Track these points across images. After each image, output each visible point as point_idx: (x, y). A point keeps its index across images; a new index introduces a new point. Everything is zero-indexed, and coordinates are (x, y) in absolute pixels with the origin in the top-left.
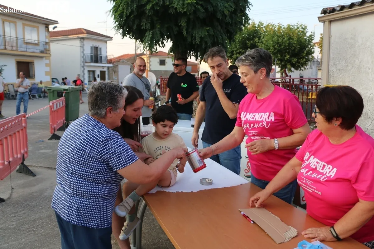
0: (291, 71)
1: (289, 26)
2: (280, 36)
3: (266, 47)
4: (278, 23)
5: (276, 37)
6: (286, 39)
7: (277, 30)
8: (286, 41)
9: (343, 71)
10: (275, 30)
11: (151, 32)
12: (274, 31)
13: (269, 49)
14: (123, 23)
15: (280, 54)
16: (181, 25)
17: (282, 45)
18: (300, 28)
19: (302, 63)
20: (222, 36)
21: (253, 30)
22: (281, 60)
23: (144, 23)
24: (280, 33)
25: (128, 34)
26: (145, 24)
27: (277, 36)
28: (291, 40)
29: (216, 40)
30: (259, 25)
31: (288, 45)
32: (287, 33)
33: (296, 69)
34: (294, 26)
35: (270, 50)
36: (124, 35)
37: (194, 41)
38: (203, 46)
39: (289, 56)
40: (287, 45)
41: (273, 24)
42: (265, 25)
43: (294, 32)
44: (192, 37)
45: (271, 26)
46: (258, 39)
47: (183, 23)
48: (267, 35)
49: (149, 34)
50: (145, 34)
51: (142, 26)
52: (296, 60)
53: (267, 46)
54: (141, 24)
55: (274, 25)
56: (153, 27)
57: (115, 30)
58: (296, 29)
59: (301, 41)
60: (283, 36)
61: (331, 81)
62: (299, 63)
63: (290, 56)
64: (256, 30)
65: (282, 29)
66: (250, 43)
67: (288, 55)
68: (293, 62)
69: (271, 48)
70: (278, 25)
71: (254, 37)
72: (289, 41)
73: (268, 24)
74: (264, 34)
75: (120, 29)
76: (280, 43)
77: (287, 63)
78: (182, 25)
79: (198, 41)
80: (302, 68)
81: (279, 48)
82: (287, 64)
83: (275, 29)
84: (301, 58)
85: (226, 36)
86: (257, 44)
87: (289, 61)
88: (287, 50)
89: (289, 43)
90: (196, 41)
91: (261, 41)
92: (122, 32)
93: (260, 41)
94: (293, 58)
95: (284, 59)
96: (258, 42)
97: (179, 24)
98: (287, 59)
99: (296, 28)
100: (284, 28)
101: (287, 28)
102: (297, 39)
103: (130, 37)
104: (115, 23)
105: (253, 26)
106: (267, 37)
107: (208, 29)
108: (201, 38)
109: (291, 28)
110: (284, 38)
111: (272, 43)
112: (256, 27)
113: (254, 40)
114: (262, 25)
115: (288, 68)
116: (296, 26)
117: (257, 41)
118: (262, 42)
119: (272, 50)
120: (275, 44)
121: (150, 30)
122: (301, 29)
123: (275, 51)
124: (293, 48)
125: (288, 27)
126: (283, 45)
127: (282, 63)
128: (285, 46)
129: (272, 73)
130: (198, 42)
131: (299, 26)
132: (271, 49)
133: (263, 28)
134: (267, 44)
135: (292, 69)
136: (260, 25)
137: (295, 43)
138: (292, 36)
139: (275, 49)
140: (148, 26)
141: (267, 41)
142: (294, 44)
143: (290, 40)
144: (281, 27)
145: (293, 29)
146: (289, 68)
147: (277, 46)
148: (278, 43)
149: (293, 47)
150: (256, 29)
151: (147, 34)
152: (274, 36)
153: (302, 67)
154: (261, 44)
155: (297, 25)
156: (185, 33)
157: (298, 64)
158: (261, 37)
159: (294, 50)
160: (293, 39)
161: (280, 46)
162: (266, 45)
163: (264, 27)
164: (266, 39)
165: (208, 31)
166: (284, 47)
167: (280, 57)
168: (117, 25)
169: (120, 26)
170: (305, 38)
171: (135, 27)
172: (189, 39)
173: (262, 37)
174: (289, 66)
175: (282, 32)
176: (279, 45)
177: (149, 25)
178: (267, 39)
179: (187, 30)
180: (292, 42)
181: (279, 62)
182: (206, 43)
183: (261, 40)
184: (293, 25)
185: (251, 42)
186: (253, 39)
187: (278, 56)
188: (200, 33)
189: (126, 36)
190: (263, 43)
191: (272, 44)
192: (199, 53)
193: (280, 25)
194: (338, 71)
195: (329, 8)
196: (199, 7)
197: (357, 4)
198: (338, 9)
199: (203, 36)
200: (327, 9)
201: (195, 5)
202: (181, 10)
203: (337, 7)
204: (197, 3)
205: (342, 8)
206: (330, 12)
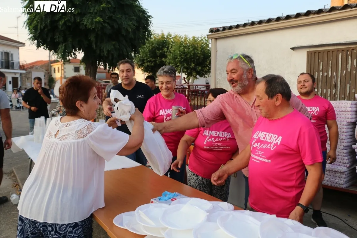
0: (197, 78)
1: (194, 37)
2: (186, 47)
3: (173, 56)
4: (185, 35)
5: (183, 47)
6: (191, 49)
7: (183, 41)
8: (191, 51)
10: (182, 41)
11: (64, 44)
12: (180, 42)
13: (177, 58)
14: (37, 35)
15: (186, 63)
16: (90, 39)
17: (188, 55)
18: (204, 40)
19: (206, 71)
20: (127, 50)
21: (162, 40)
22: (187, 68)
23: (57, 37)
24: (186, 43)
25: (43, 45)
26: (59, 37)
27: (184, 46)
28: (196, 51)
29: (121, 52)
30: (167, 37)
31: (193, 55)
32: (192, 44)
33: (201, 76)
34: (198, 38)
35: (177, 59)
36: (38, 46)
38: (110, 58)
39: (194, 65)
40: (192, 54)
41: (180, 35)
42: (173, 36)
43: (198, 43)
44: (100, 50)
45: (178, 38)
46: (166, 49)
47: (92, 38)
48: (175, 46)
49: (62, 47)
50: (58, 46)
51: (55, 39)
52: (200, 68)
53: (175, 55)
54: (55, 37)
55: (181, 36)
56: (65, 40)
57: (30, 41)
58: (200, 41)
59: (204, 51)
60: (189, 46)
62: (203, 71)
63: (195, 65)
65: (187, 40)
66: (159, 53)
67: (193, 64)
68: (197, 70)
69: (178, 57)
70: (185, 36)
71: (163, 47)
72: (194, 52)
73: (175, 35)
74: (172, 45)
75: (35, 41)
76: (186, 52)
77: (192, 71)
78: (92, 39)
79: (105, 53)
80: (206, 76)
81: (186, 58)
82: (192, 72)
84: (205, 67)
85: (130, 49)
86: (165, 53)
87: (194, 69)
88: (193, 60)
89: (194, 53)
90: (104, 53)
91: (170, 51)
92: (36, 43)
93: (168, 51)
94: (198, 66)
95: (190, 67)
96: (167, 52)
97: (89, 39)
98: (192, 67)
99: (200, 39)
100: (190, 39)
101: (192, 40)
102: (201, 49)
103: (44, 48)
104: (30, 35)
105: (162, 37)
106: (174, 47)
107: (114, 43)
108: (108, 51)
109: (196, 40)
110: (190, 49)
111: (178, 52)
112: (164, 38)
114: (171, 36)
116: (200, 38)
117: (166, 51)
118: (170, 52)
119: (179, 59)
120: (181, 53)
121: (63, 43)
122: (204, 41)
123: (181, 60)
124: (198, 57)
125: (194, 39)
126: (189, 54)
127: (189, 71)
128: (191, 56)
129: (178, 80)
130: (105, 55)
131: (202, 38)
132: (178, 58)
133: (171, 38)
134: (175, 54)
135: (198, 76)
136: (168, 36)
137: (199, 53)
138: (197, 47)
139: (182, 58)
140: (61, 39)
141: (174, 51)
142: (199, 54)
143: (195, 50)
144: (187, 39)
145: (197, 40)
146: (194, 75)
147: (184, 56)
148: (184, 53)
149: (198, 56)
150: (165, 39)
151: (60, 46)
152: (180, 47)
153: (206, 74)
154: (170, 53)
155: (201, 37)
156: (94, 46)
157: (202, 72)
158: (169, 47)
159: (199, 59)
160: (197, 50)
161: (186, 56)
162: (174, 54)
163: (173, 38)
164: (174, 49)
165: (114, 45)
166: (189, 57)
167: (186, 66)
168: (31, 37)
169: (35, 38)
170: (208, 48)
171: (49, 40)
172: (98, 52)
173: (170, 47)
174: (194, 74)
175: (188, 43)
176: (185, 55)
177: (62, 38)
178: (175, 49)
179: (96, 44)
181: (185, 70)
182: (113, 55)
183: (169, 50)
184: (198, 37)
185: (161, 51)
186: (162, 49)
187: (184, 65)
188: (107, 47)
189: (40, 47)
190: (171, 53)
191: (179, 53)
192: (107, 63)
193: (187, 37)
195: (215, 28)
196: (106, 25)
197: (234, 27)
198: (221, 29)
199: (109, 50)
200: (213, 28)
201: (102, 23)
202: (90, 27)
203: (221, 28)
204: (104, 22)
205: (224, 29)
206: (215, 32)
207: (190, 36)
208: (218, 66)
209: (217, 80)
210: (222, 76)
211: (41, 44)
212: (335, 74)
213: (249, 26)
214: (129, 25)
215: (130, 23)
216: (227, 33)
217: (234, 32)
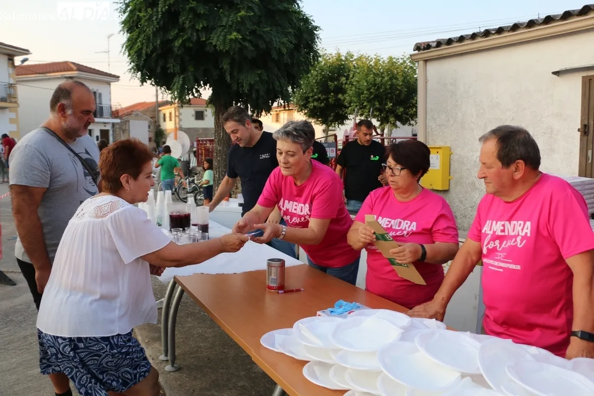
0: (396, 127)
1: (391, 58)
2: (378, 74)
3: (357, 90)
4: (375, 55)
5: (372, 75)
6: (386, 78)
7: (373, 65)
8: (387, 82)
9: (443, 127)
10: (371, 65)
11: (182, 76)
12: (368, 67)
13: (363, 93)
14: (141, 64)
15: (378, 101)
16: (222, 68)
17: (381, 88)
18: (407, 62)
19: (411, 114)
20: (279, 82)
21: (338, 65)
22: (380, 111)
23: (172, 65)
24: (378, 69)
25: (150, 79)
26: (173, 66)
27: (374, 74)
28: (394, 81)
29: (271, 87)
30: (347, 59)
31: (390, 88)
32: (388, 69)
33: (404, 123)
34: (399, 59)
35: (363, 96)
36: (143, 81)
37: (241, 89)
38: (254, 96)
39: (391, 104)
40: (388, 87)
41: (367, 56)
42: (355, 57)
43: (398, 68)
44: (238, 84)
45: (364, 60)
46: (345, 78)
47: (226, 66)
48: (359, 73)
49: (179, 81)
50: (173, 79)
51: (169, 68)
52: (402, 109)
53: (359, 89)
54: (168, 66)
55: (369, 57)
56: (183, 70)
57: (131, 74)
58: (402, 64)
59: (408, 81)
60: (382, 73)
61: (430, 141)
62: (407, 114)
63: (393, 104)
64: (343, 65)
65: (380, 64)
66: (333, 85)
67: (390, 103)
68: (398, 113)
69: (365, 92)
70: (375, 57)
71: (340, 75)
72: (391, 82)
73: (360, 56)
74: (354, 71)
75: (138, 72)
76: (378, 84)
77: (389, 114)
78: (225, 67)
79: (246, 89)
80: (412, 122)
81: (377, 93)
82: (389, 116)
83: (371, 63)
84: (410, 107)
85: (285, 80)
87: (392, 112)
88: (389, 96)
89: (392, 85)
90: (244, 89)
91: (350, 82)
92: (140, 76)
93: (348, 82)
94: (398, 107)
95: (385, 108)
96: (346, 84)
97: (220, 67)
98: (389, 108)
99: (401, 61)
100: (383, 62)
101: (388, 62)
102: (403, 78)
103: (151, 84)
104: (131, 64)
105: (337, 60)
106: (358, 75)
107: (259, 72)
109: (394, 62)
110: (384, 77)
111: (365, 84)
112: (342, 60)
113: (339, 80)
114: (352, 58)
115: (391, 122)
116: (402, 59)
117: (344, 82)
119: (367, 96)
120: (370, 86)
121: (180, 74)
122: (409, 64)
123: (370, 96)
124: (398, 92)
125: (390, 61)
126: (383, 87)
127: (382, 115)
128: (386, 89)
130: (246, 91)
131: (405, 59)
132: (366, 94)
133: (353, 61)
134: (359, 86)
135: (398, 123)
136: (348, 57)
137: (400, 84)
138: (396, 75)
139: (371, 93)
140: (177, 69)
141: (358, 82)
142: (399, 85)
143: (392, 80)
144: (379, 60)
145: (396, 63)
146: (392, 122)
147: (374, 89)
148: (375, 85)
149: (398, 90)
150: (343, 63)
151: (176, 79)
152: (368, 74)
153: (412, 120)
154: (350, 86)
155: (403, 57)
156: (228, 78)
157: (405, 116)
158: (350, 75)
159: (399, 95)
160: (397, 79)
162: (357, 87)
163: (355, 60)
164: (357, 79)
165: (260, 75)
166: (384, 91)
167: (378, 106)
168: (133, 68)
169: (138, 68)
170: (415, 76)
171: (159, 70)
172: (235, 87)
173: (351, 76)
174: (392, 119)
175: (380, 67)
176: (376, 87)
177: (178, 67)
178: (359, 78)
179: (231, 74)
180: (396, 83)
181: (377, 113)
182: (258, 91)
183: (350, 80)
184: (397, 57)
185: (336, 83)
186: (338, 79)
187: (375, 105)
188: (249, 79)
189: (146, 82)
190: (352, 85)
191: (366, 86)
192: (249, 105)
193: (378, 58)
194: (438, 127)
195: (424, 43)
196: (247, 44)
197: (455, 40)
198: (434, 44)
199: (252, 83)
200: (420, 44)
201: (241, 41)
202: (222, 48)
203: (433, 42)
204: (244, 39)
205: (439, 44)
206: (424, 49)
207: (385, 57)
208: (429, 106)
209: (429, 130)
210: (435, 123)
211: (147, 77)
213: (481, 37)
214: (283, 43)
215: (285, 40)
216: (445, 50)
217: (456, 48)
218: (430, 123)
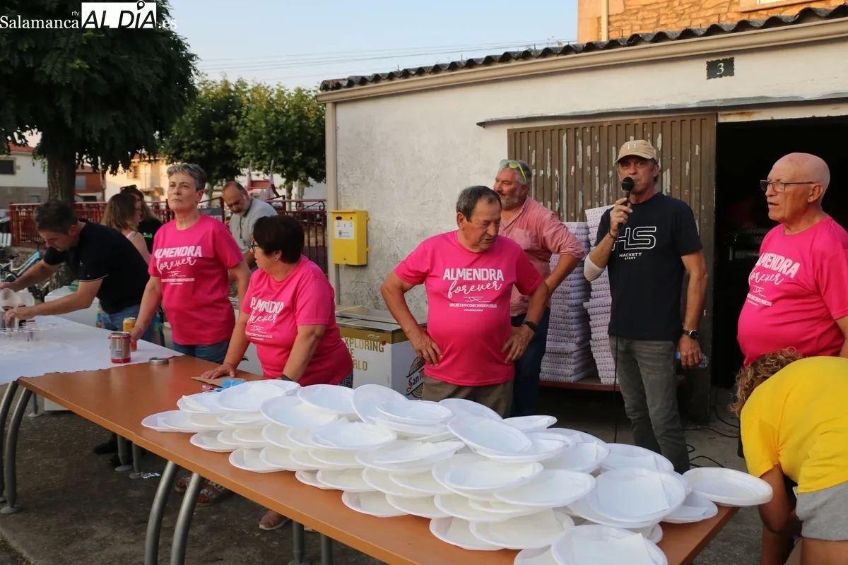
0: (308, 185)
1: (299, 90)
2: (282, 112)
3: (253, 134)
4: (278, 85)
5: (273, 114)
6: (293, 118)
7: (275, 98)
8: (294, 122)
9: (358, 187)
10: (272, 99)
12: (268, 102)
13: (260, 138)
15: (282, 150)
16: (60, 107)
17: (286, 131)
20: (142, 127)
21: (225, 97)
22: (286, 163)
24: (282, 104)
27: (276, 111)
28: (304, 121)
29: (131, 135)
30: (237, 88)
31: (298, 131)
32: (295, 105)
33: (318, 180)
34: (310, 92)
35: (262, 142)
37: (88, 137)
38: (107, 146)
39: (301, 154)
40: (296, 130)
41: (266, 86)
42: (250, 87)
43: (309, 104)
44: (84, 129)
45: (262, 91)
46: (234, 117)
47: (65, 103)
48: (255, 110)
52: (315, 161)
53: (255, 132)
55: (268, 87)
58: (314, 98)
60: (288, 111)
61: (343, 204)
63: (303, 153)
64: (231, 97)
65: (285, 98)
66: (218, 126)
67: (299, 152)
68: (310, 166)
69: (264, 137)
70: (278, 87)
71: (228, 112)
72: (301, 123)
73: (256, 85)
74: (248, 107)
76: (282, 126)
77: (297, 167)
78: (63, 106)
79: (96, 136)
81: (281, 138)
82: (297, 171)
83: (272, 96)
85: (150, 125)
86: (233, 128)
88: (298, 142)
89: (301, 127)
90: (92, 136)
91: (243, 121)
93: (240, 122)
94: (310, 158)
95: (292, 160)
96: (237, 124)
97: (57, 104)
98: (297, 159)
100: (289, 95)
101: (296, 96)
102: (315, 118)
105: (224, 90)
106: (254, 113)
107: (115, 114)
108: (102, 132)
109: (304, 95)
110: (290, 116)
111: (264, 125)
112: (230, 91)
113: (227, 119)
114: (246, 88)
115: (300, 178)
116: (315, 91)
117: (234, 122)
118: (244, 124)
119: (266, 142)
120: (271, 128)
123: (271, 142)
124: (309, 137)
125: (298, 93)
126: (289, 130)
127: (289, 169)
128: (293, 133)
130: (96, 139)
132: (264, 140)
133: (246, 92)
134: (256, 128)
135: (311, 180)
136: (239, 87)
137: (312, 126)
138: (307, 113)
139: (272, 138)
141: (254, 122)
142: (311, 128)
143: (302, 120)
144: (283, 93)
145: (307, 97)
146: (302, 179)
147: (276, 133)
148: (277, 127)
149: (309, 134)
150: (232, 94)
152: (268, 112)
154: (243, 127)
156: (69, 121)
157: (321, 170)
158: (242, 112)
159: (311, 141)
160: (308, 119)
161: (282, 133)
162: (253, 130)
163: (249, 90)
164: (253, 119)
165: (115, 119)
166: (289, 136)
167: (282, 156)
172: (79, 134)
173: (244, 114)
174: (302, 174)
175: (285, 103)
176: (279, 131)
178: (255, 118)
179: (73, 116)
180: (306, 125)
181: (281, 167)
182: (112, 140)
183: (242, 119)
184: (308, 89)
185: (222, 123)
186: (225, 118)
187: (279, 154)
188: (99, 123)
190: (246, 126)
191: (265, 127)
192: (99, 158)
193: (282, 89)
194: (351, 187)
195: (333, 81)
196: (96, 76)
197: (370, 80)
198: (345, 83)
199: (105, 128)
200: (328, 82)
201: (88, 72)
202: (59, 80)
203: (344, 80)
204: (92, 69)
205: (351, 83)
206: (333, 88)
207: (291, 88)
208: (340, 161)
209: (340, 190)
210: (348, 181)
212: (557, 172)
213: (400, 77)
214: (146, 76)
215: (150, 72)
216: (358, 91)
217: (371, 89)
218: (343, 182)
